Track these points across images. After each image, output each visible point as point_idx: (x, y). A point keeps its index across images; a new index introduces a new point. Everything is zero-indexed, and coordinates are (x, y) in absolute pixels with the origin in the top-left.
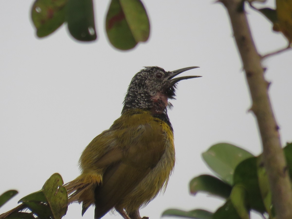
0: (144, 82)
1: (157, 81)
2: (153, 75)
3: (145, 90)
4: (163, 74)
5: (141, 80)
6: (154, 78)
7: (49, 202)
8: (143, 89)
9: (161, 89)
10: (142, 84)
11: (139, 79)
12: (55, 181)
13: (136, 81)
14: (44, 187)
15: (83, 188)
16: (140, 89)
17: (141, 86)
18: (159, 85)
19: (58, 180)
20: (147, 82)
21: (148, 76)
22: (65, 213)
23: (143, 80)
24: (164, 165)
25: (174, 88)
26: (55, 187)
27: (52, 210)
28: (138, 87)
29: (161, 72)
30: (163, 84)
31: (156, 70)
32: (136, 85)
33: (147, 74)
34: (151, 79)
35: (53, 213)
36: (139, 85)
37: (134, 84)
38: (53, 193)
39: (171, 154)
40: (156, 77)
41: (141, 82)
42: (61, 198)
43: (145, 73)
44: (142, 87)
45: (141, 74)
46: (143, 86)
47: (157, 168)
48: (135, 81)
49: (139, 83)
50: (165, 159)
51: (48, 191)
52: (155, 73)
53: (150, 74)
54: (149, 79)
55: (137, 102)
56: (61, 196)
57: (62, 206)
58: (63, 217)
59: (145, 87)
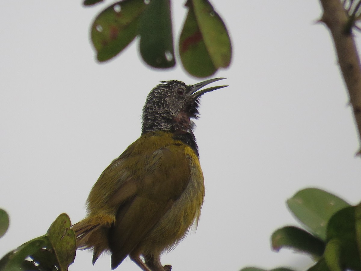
0: (164, 100)
1: (178, 98)
2: (173, 91)
3: (166, 109)
4: (185, 90)
5: (160, 98)
6: (174, 94)
7: (54, 248)
8: (164, 108)
9: (184, 107)
10: (161, 103)
11: (157, 97)
12: (62, 222)
13: (154, 99)
14: (49, 231)
15: (91, 229)
16: (160, 109)
17: (160, 106)
18: (181, 102)
19: (66, 222)
20: (167, 99)
21: (167, 93)
22: (73, 261)
23: (162, 97)
24: (189, 197)
25: (198, 104)
26: (62, 230)
27: (57, 257)
28: (157, 107)
29: (182, 87)
30: (185, 100)
31: (177, 85)
32: (154, 104)
33: (167, 91)
34: (171, 96)
35: (59, 261)
36: (158, 104)
37: (152, 104)
38: (59, 237)
39: (198, 184)
40: (177, 93)
41: (161, 100)
42: (68, 243)
43: (164, 89)
44: (162, 107)
45: (159, 91)
46: (163, 104)
47: (180, 200)
48: (152, 99)
49: (158, 102)
50: (191, 189)
51: (54, 236)
52: (176, 89)
53: (169, 89)
54: (170, 96)
55: (157, 125)
56: (68, 241)
57: (69, 252)
58: (71, 265)
59: (165, 105)
